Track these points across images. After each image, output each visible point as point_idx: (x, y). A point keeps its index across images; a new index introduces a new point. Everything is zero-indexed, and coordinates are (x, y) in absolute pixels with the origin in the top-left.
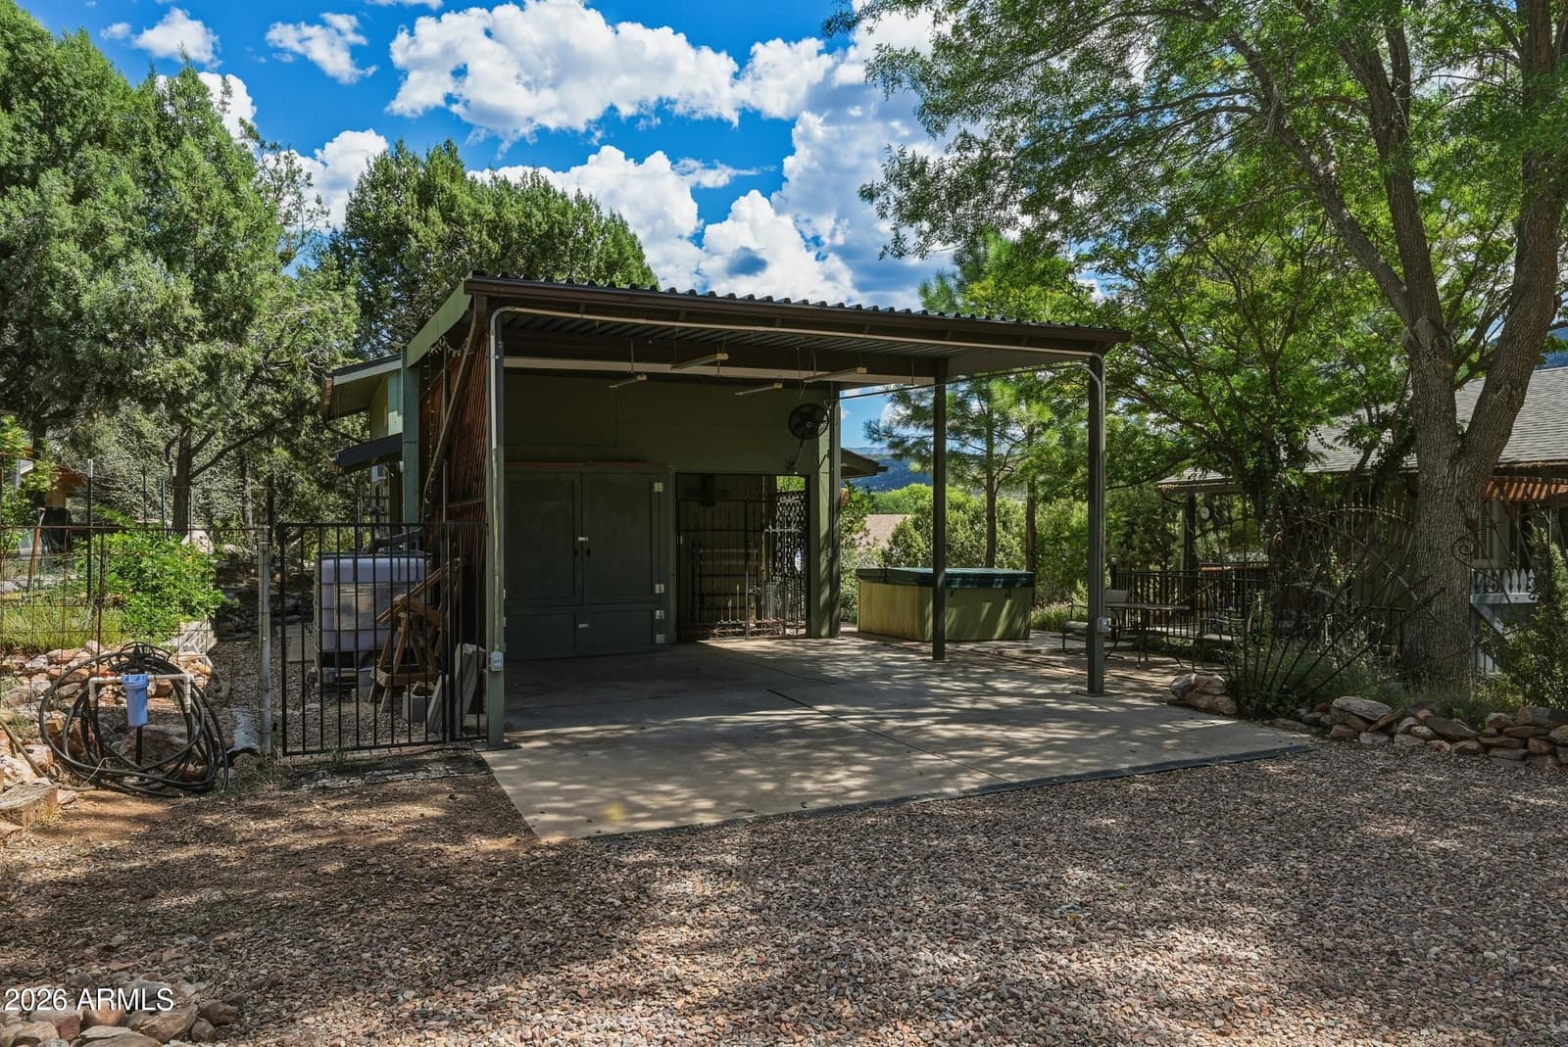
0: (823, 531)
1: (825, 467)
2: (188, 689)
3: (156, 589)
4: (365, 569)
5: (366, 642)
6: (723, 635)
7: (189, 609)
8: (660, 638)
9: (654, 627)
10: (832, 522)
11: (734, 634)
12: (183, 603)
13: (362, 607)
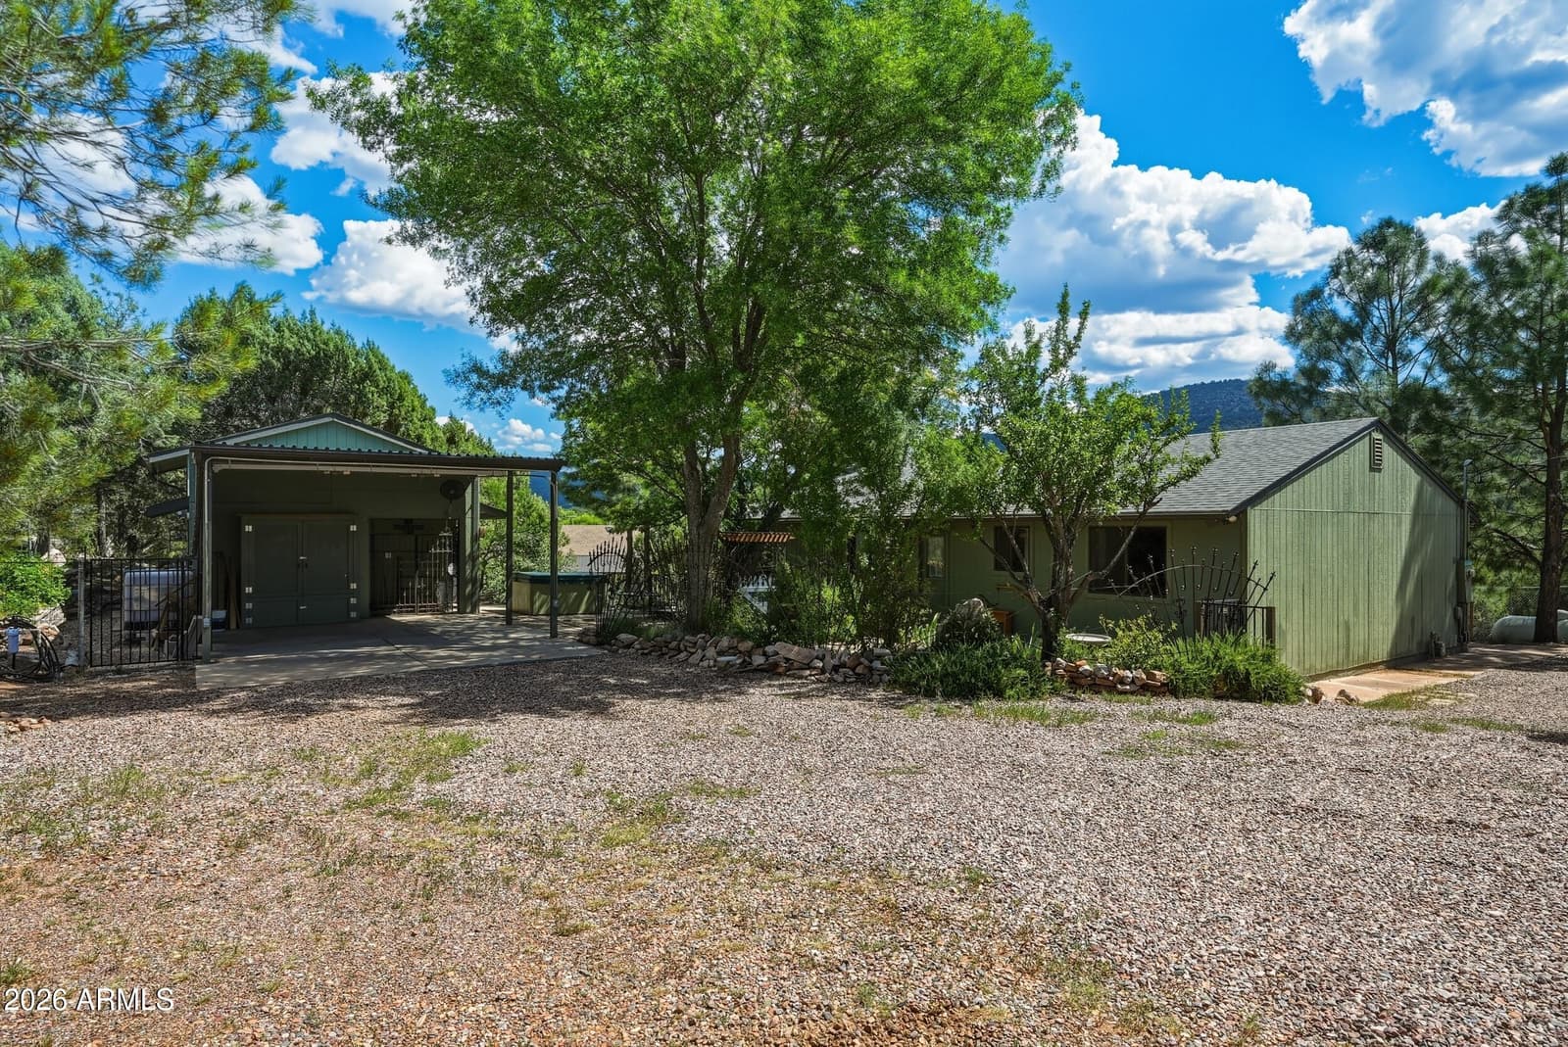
0: (468, 553)
1: (469, 515)
2: (40, 635)
3: (23, 588)
4: (154, 577)
5: (154, 616)
6: (400, 613)
7: (46, 600)
8: (353, 615)
9: (349, 608)
10: (472, 547)
11: (407, 612)
12: (42, 597)
13: (152, 599)
